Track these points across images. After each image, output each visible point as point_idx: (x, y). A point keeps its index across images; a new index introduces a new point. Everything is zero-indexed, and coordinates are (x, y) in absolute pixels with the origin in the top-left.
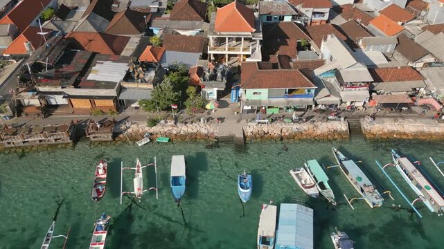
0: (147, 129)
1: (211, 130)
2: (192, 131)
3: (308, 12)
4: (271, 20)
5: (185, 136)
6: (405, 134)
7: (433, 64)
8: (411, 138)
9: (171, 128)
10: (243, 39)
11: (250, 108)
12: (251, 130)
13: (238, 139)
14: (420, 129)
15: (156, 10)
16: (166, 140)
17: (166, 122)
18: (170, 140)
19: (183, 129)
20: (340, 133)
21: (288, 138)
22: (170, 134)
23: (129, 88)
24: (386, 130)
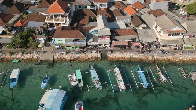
0: (9, 56)
1: (39, 57)
2: (30, 57)
3: (98, 5)
4: (81, 8)
5: (27, 59)
6: (125, 58)
7: (146, 28)
8: (127, 60)
9: (20, 56)
10: (60, 16)
11: (58, 47)
12: (57, 57)
13: (50, 61)
14: (131, 56)
15: (33, 3)
16: (17, 61)
17: (18, 53)
18: (19, 62)
19: (26, 56)
20: (97, 58)
21: (74, 60)
22: (20, 59)
23: (3, 38)
24: (116, 57)
